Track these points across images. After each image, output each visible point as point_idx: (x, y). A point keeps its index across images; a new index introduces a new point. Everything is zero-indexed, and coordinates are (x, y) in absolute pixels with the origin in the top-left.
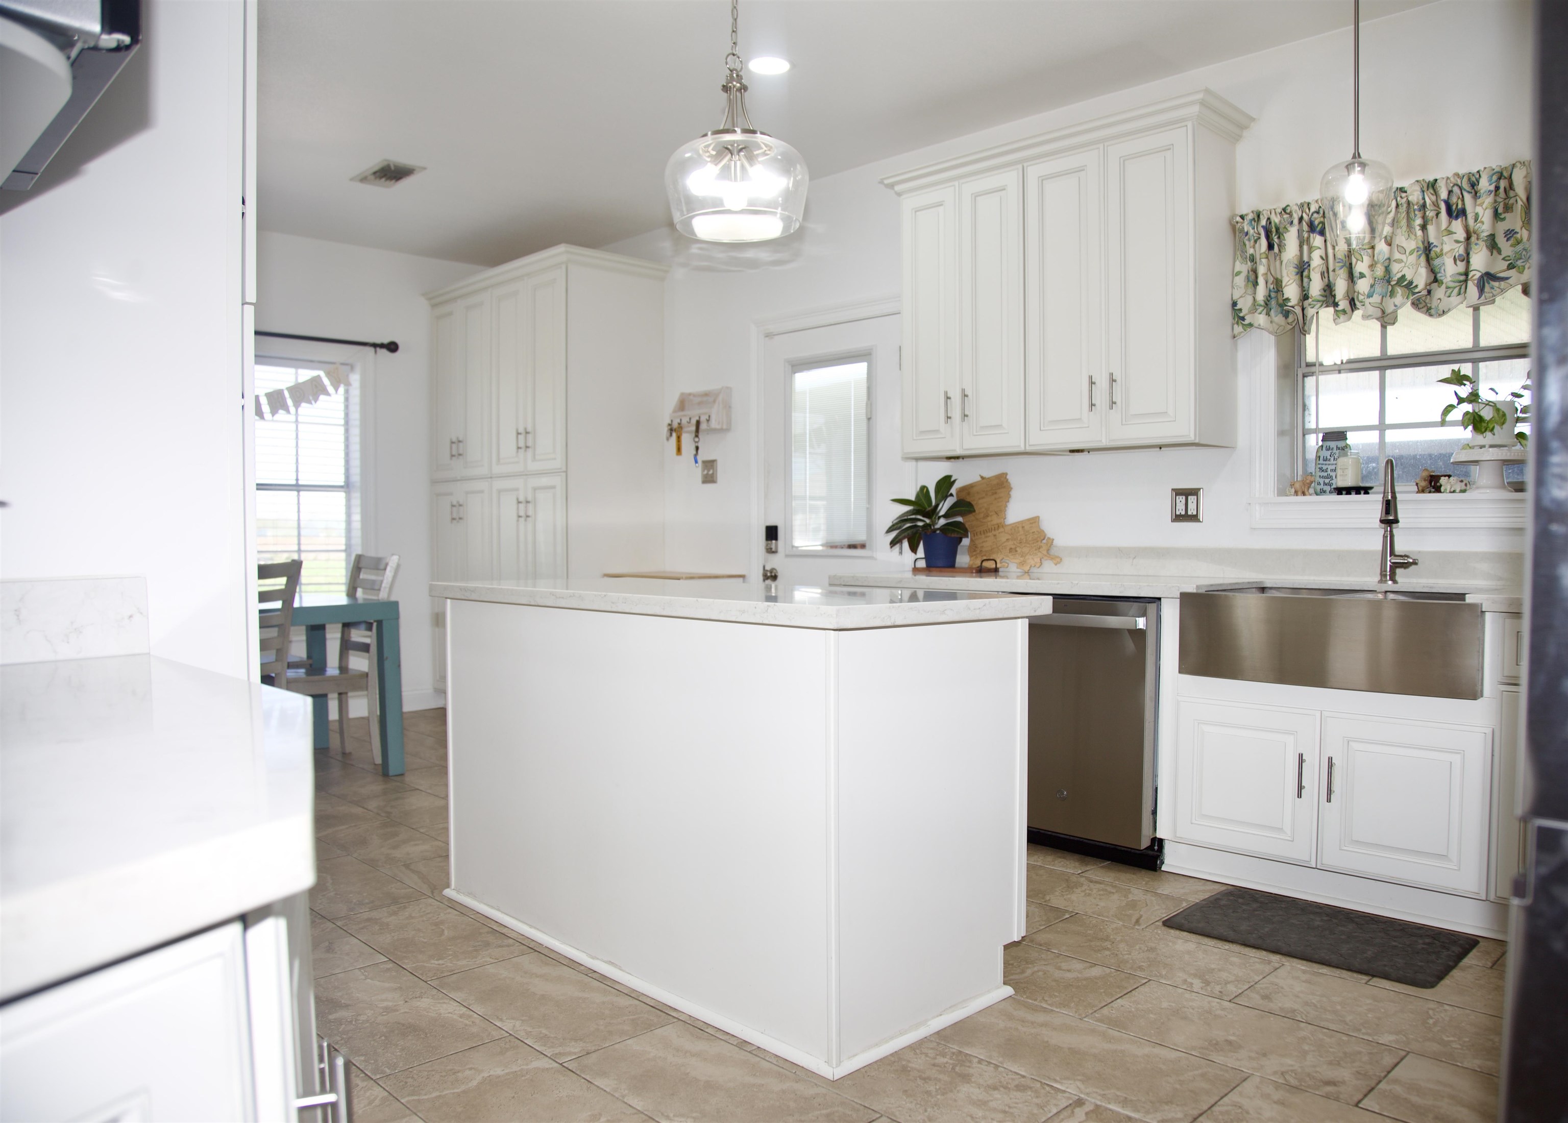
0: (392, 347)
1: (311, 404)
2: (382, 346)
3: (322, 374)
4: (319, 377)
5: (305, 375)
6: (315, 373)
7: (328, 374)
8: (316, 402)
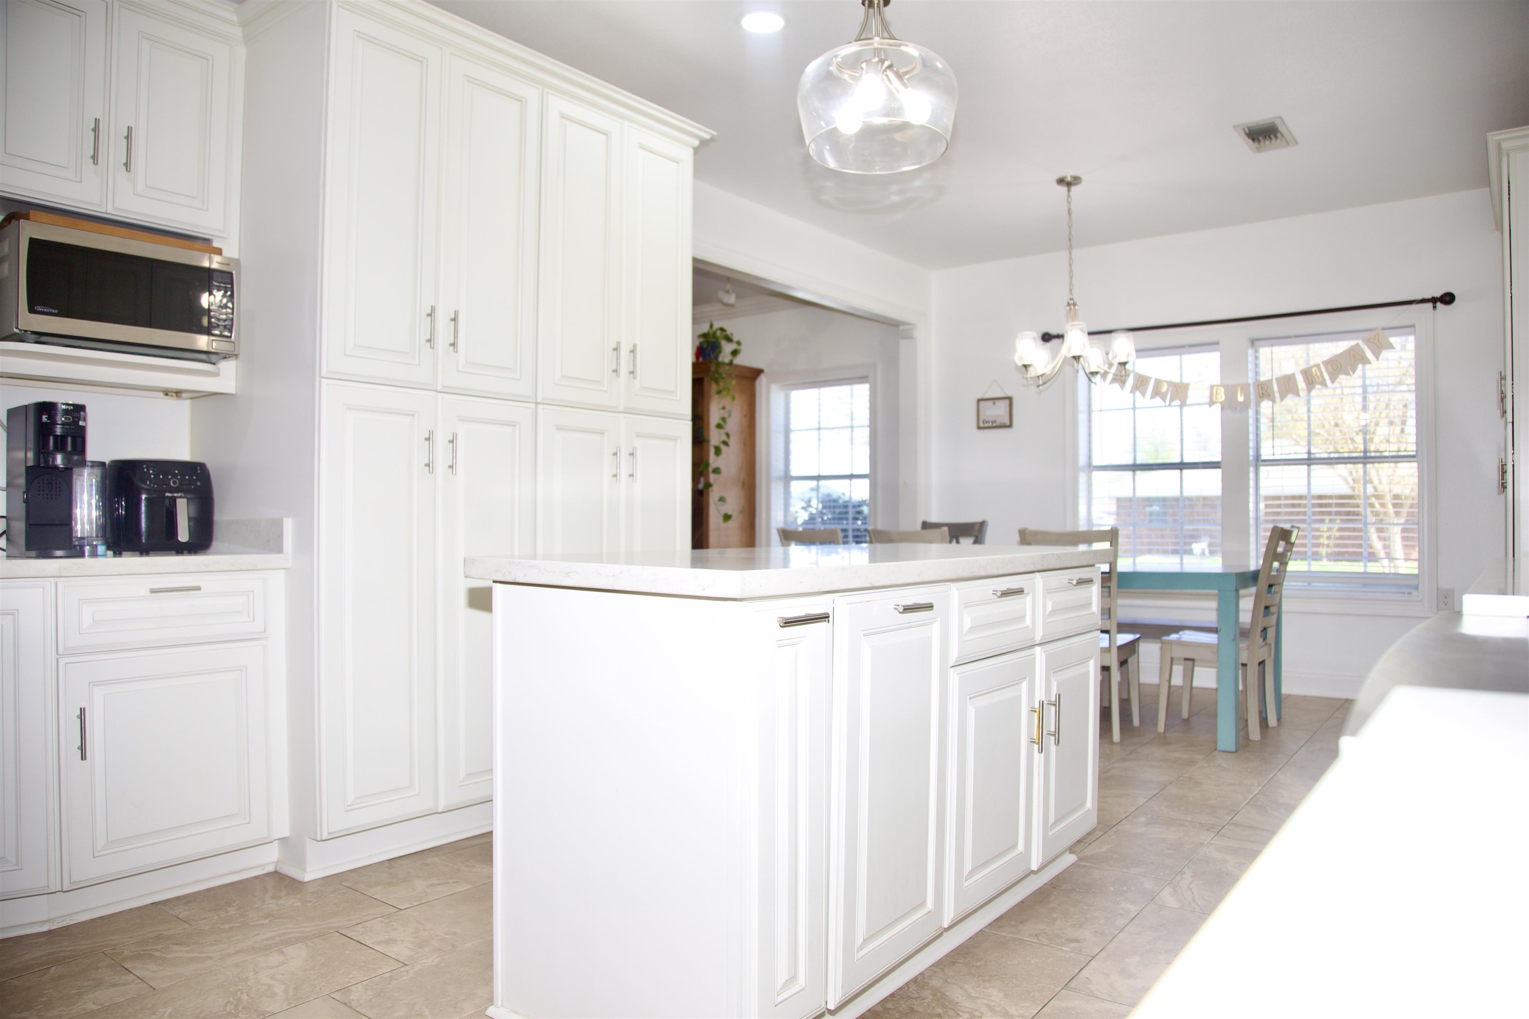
0: (1448, 299)
1: (1350, 375)
2: (1434, 300)
3: (1360, 342)
4: (1358, 344)
5: (1340, 347)
6: (1353, 343)
7: (1368, 342)
8: (1354, 373)
